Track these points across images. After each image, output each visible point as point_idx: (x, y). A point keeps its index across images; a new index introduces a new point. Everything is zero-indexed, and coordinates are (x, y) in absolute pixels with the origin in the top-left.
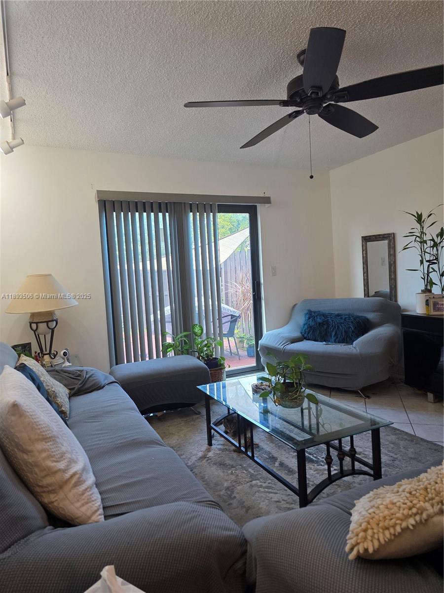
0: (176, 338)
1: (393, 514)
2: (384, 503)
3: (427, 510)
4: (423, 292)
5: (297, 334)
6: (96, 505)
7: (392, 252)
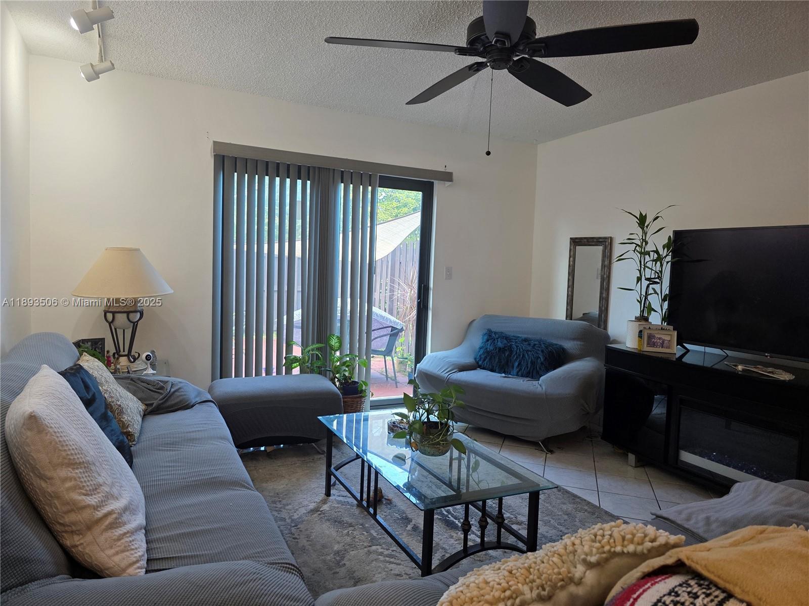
0: (304, 350)
1: (483, 596)
2: (477, 581)
3: (524, 595)
4: (638, 319)
5: (469, 360)
6: (136, 555)
7: (606, 263)
